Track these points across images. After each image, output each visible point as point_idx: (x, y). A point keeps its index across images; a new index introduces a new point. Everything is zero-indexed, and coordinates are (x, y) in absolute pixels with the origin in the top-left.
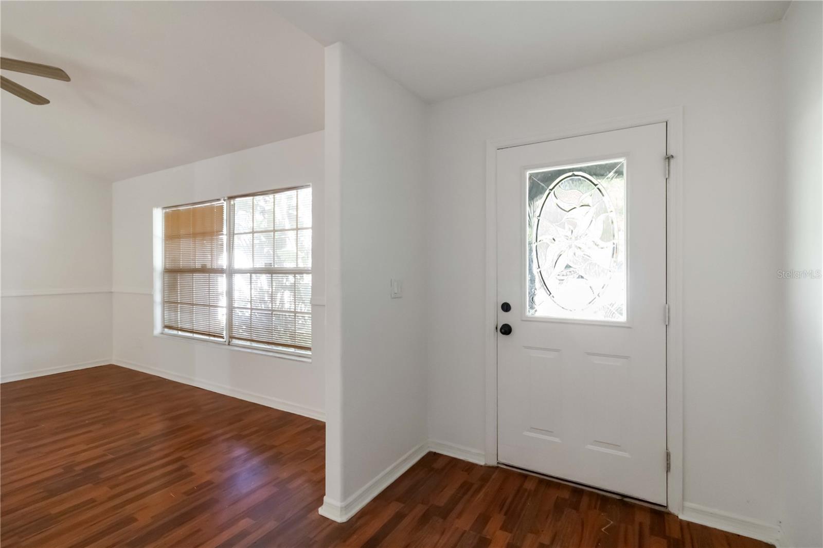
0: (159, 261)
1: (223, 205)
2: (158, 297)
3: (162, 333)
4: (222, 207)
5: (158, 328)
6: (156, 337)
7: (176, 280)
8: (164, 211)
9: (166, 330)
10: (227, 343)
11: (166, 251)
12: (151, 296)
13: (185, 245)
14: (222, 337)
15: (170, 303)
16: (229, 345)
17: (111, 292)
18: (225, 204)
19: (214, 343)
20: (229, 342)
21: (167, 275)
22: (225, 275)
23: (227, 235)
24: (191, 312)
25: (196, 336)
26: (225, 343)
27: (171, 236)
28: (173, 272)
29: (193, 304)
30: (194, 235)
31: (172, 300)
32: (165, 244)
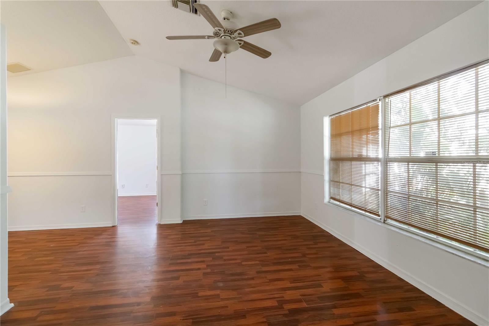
0: (327, 153)
1: (379, 105)
2: (327, 177)
3: (329, 202)
4: (378, 106)
5: (327, 199)
6: (325, 204)
7: (338, 166)
8: (330, 118)
9: (332, 201)
10: (382, 221)
11: (331, 145)
12: (323, 176)
13: (346, 141)
14: (379, 215)
15: (335, 182)
16: (384, 222)
17: (300, 172)
18: (380, 103)
19: (370, 218)
20: (385, 220)
21: (332, 162)
22: (380, 163)
23: (382, 129)
24: (350, 191)
25: (353, 209)
26: (380, 220)
27: (336, 135)
28: (336, 160)
29: (351, 185)
30: (352, 133)
31: (336, 180)
32: (331, 141)
